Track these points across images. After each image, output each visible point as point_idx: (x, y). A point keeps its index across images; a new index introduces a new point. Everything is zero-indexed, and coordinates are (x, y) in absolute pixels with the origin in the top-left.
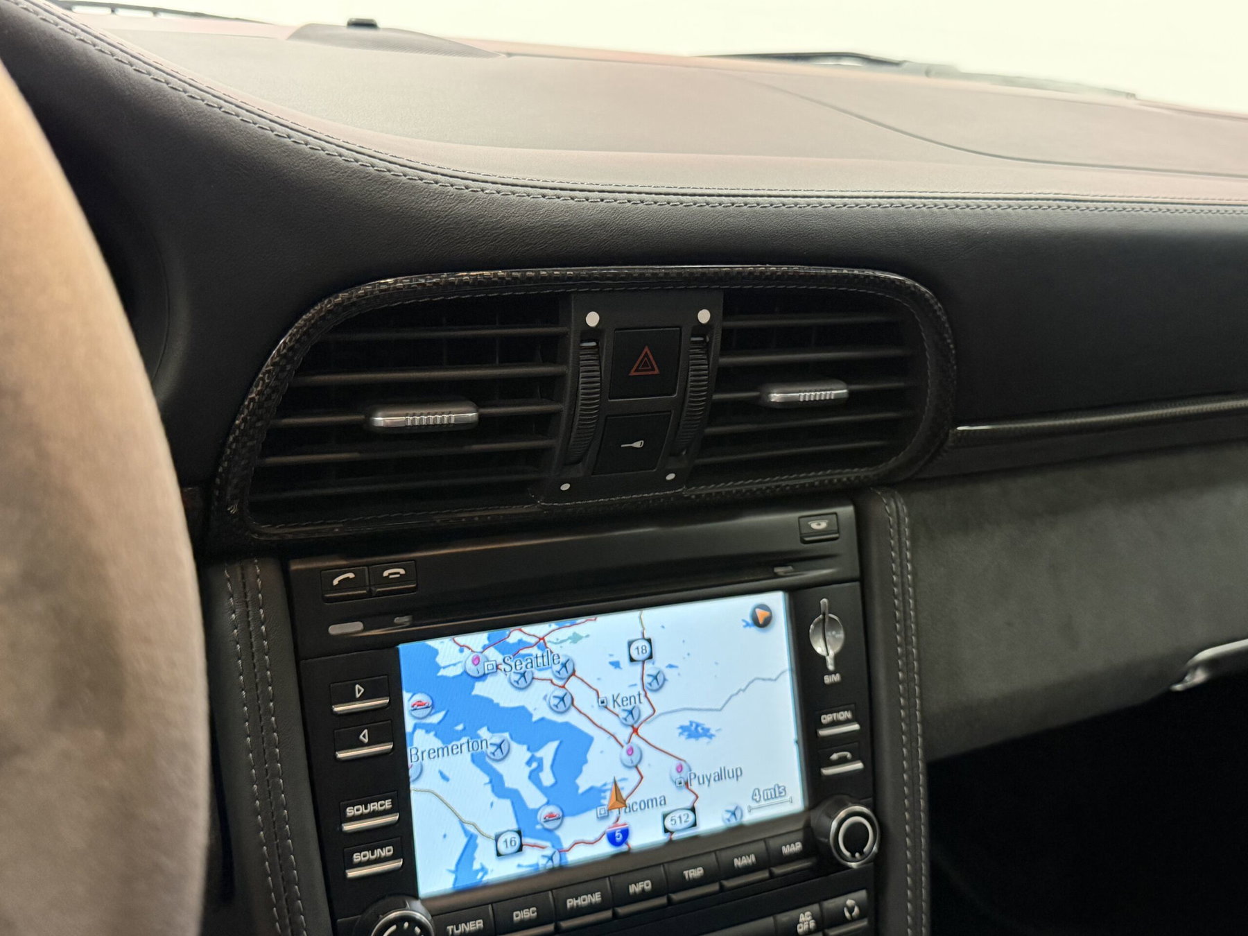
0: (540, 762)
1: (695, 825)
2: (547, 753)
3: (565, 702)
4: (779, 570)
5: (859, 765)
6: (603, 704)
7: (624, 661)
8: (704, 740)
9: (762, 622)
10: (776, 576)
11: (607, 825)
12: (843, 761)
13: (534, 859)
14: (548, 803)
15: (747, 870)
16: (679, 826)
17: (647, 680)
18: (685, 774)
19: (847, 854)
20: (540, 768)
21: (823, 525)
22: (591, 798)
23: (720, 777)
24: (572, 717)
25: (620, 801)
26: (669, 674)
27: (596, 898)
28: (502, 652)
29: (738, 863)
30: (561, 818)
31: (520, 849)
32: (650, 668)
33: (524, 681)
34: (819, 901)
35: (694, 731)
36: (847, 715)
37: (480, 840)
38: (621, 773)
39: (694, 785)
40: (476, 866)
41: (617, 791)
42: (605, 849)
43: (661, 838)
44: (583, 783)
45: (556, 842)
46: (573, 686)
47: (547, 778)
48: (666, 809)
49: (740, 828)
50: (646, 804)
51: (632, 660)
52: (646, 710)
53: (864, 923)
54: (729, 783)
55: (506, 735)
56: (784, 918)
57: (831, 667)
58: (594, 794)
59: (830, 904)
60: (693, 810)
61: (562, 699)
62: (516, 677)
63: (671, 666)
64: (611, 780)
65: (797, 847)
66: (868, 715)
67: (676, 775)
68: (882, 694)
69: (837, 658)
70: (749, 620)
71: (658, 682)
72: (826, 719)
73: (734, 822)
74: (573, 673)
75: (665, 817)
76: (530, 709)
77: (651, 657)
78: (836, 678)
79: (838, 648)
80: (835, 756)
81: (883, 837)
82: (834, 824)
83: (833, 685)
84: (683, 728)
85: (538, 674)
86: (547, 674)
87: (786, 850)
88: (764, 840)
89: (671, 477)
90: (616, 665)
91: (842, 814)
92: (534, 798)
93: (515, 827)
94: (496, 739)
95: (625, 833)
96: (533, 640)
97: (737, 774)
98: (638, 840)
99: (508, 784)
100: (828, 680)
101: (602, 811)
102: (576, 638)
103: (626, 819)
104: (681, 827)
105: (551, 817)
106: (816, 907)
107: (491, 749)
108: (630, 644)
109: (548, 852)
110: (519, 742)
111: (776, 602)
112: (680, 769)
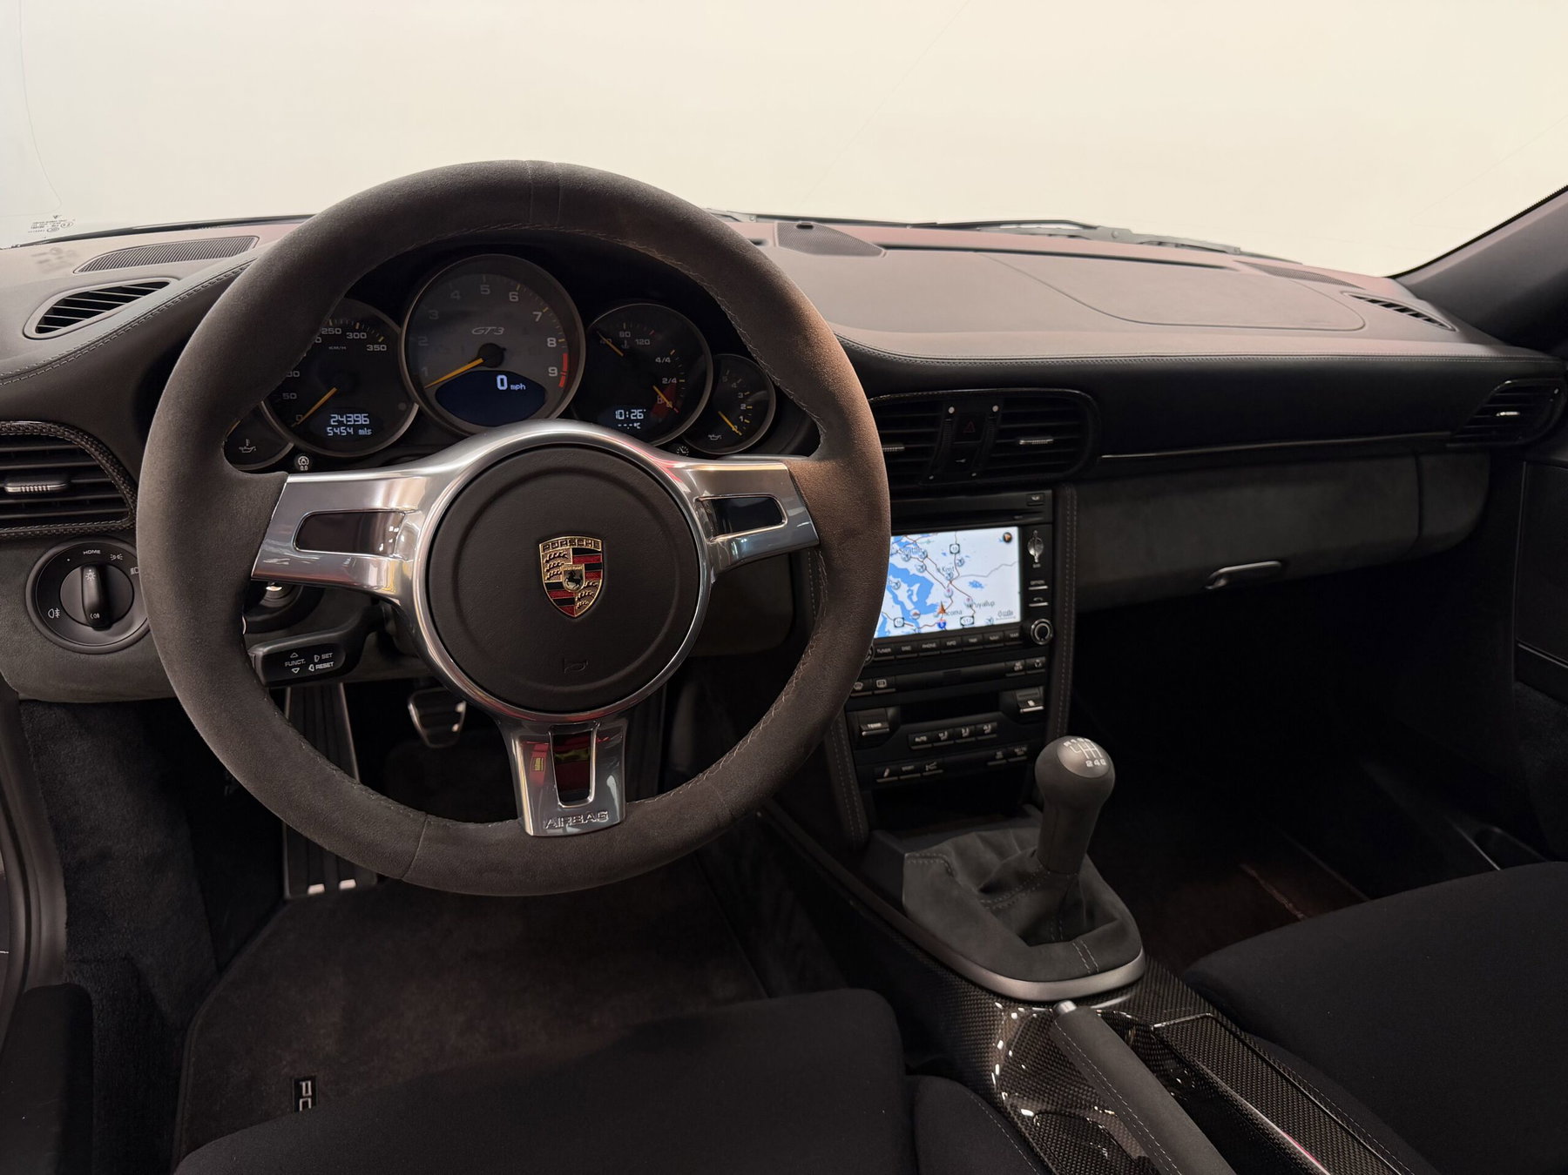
0: (912, 591)
1: (973, 623)
2: (915, 588)
3: (924, 568)
4: (1017, 517)
5: (1045, 604)
6: (939, 570)
7: (948, 552)
8: (979, 589)
9: (1008, 540)
10: (1015, 520)
11: (938, 620)
12: (1040, 602)
13: (908, 630)
14: (915, 608)
15: (995, 642)
16: (966, 623)
17: (957, 562)
18: (970, 602)
19: (1038, 638)
20: (912, 594)
21: (1037, 498)
22: (932, 608)
23: (984, 605)
24: (925, 575)
25: (943, 611)
26: (966, 560)
27: (934, 645)
28: (899, 545)
29: (991, 638)
30: (919, 615)
31: (903, 626)
32: (958, 557)
33: (908, 558)
34: (1025, 659)
35: (975, 585)
36: (1042, 582)
37: (888, 620)
38: (945, 599)
39: (974, 607)
40: (886, 630)
41: (942, 606)
42: (936, 629)
43: (959, 627)
44: (929, 602)
45: (917, 624)
46: (927, 561)
47: (915, 598)
48: (961, 616)
49: (993, 626)
50: (954, 613)
51: (951, 553)
52: (956, 574)
53: (1043, 670)
54: (989, 607)
55: (899, 579)
56: (1009, 664)
57: (1036, 561)
58: (933, 607)
59: (1030, 661)
60: (973, 617)
61: (922, 567)
62: (904, 556)
63: (967, 556)
64: (939, 602)
65: (1016, 635)
66: (1052, 583)
67: (967, 603)
68: (1059, 573)
69: (1040, 558)
70: (1002, 539)
71: (962, 562)
72: (1033, 583)
73: (989, 624)
74: (927, 556)
75: (961, 618)
76: (909, 569)
77: (959, 552)
78: (1038, 566)
79: (1040, 552)
80: (1035, 599)
81: (1055, 632)
82: (1033, 627)
83: (1037, 568)
84: (971, 583)
85: (913, 556)
86: (917, 556)
87: (1012, 636)
88: (1003, 631)
89: (974, 475)
90: (944, 554)
91: (1036, 622)
92: (909, 606)
93: (901, 616)
94: (896, 580)
95: (945, 624)
96: (911, 542)
97: (992, 604)
98: (949, 627)
99: (900, 599)
100: (1035, 566)
101: (936, 613)
102: (929, 542)
103: (945, 618)
104: (967, 623)
105: (916, 614)
106: (1023, 661)
107: (893, 584)
108: (951, 545)
109: (914, 628)
110: (905, 583)
111: (1014, 531)
112: (969, 600)
